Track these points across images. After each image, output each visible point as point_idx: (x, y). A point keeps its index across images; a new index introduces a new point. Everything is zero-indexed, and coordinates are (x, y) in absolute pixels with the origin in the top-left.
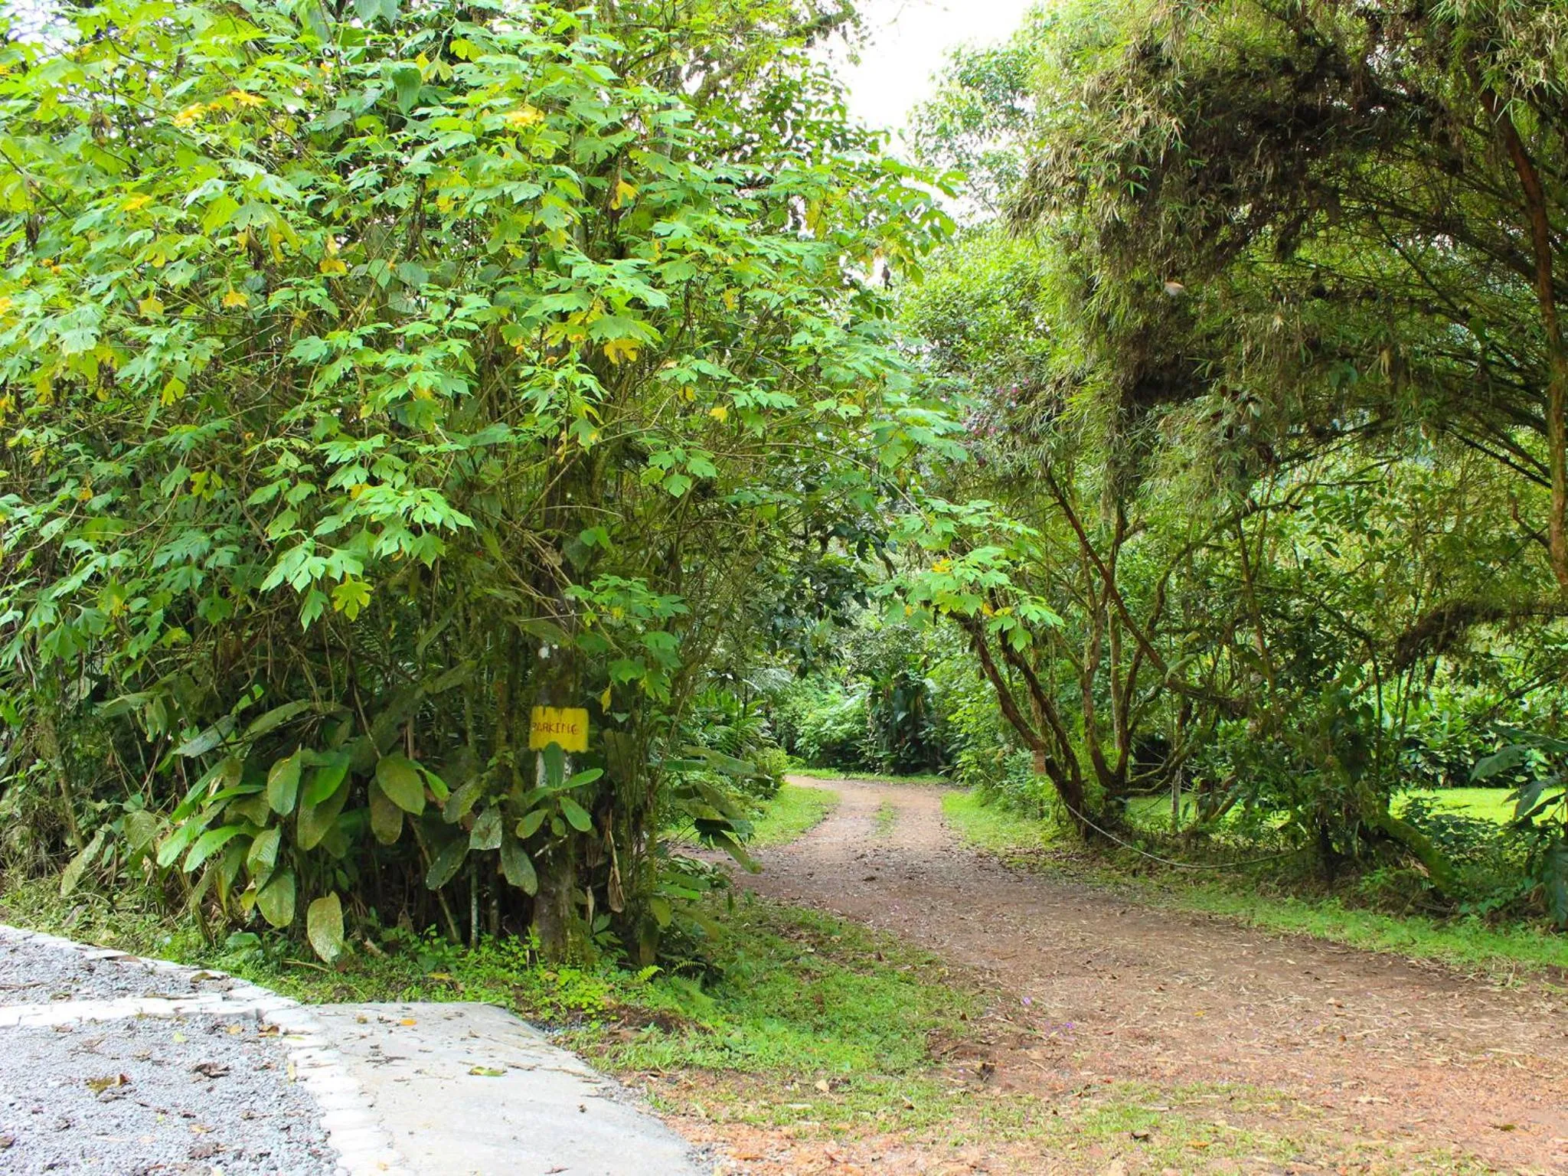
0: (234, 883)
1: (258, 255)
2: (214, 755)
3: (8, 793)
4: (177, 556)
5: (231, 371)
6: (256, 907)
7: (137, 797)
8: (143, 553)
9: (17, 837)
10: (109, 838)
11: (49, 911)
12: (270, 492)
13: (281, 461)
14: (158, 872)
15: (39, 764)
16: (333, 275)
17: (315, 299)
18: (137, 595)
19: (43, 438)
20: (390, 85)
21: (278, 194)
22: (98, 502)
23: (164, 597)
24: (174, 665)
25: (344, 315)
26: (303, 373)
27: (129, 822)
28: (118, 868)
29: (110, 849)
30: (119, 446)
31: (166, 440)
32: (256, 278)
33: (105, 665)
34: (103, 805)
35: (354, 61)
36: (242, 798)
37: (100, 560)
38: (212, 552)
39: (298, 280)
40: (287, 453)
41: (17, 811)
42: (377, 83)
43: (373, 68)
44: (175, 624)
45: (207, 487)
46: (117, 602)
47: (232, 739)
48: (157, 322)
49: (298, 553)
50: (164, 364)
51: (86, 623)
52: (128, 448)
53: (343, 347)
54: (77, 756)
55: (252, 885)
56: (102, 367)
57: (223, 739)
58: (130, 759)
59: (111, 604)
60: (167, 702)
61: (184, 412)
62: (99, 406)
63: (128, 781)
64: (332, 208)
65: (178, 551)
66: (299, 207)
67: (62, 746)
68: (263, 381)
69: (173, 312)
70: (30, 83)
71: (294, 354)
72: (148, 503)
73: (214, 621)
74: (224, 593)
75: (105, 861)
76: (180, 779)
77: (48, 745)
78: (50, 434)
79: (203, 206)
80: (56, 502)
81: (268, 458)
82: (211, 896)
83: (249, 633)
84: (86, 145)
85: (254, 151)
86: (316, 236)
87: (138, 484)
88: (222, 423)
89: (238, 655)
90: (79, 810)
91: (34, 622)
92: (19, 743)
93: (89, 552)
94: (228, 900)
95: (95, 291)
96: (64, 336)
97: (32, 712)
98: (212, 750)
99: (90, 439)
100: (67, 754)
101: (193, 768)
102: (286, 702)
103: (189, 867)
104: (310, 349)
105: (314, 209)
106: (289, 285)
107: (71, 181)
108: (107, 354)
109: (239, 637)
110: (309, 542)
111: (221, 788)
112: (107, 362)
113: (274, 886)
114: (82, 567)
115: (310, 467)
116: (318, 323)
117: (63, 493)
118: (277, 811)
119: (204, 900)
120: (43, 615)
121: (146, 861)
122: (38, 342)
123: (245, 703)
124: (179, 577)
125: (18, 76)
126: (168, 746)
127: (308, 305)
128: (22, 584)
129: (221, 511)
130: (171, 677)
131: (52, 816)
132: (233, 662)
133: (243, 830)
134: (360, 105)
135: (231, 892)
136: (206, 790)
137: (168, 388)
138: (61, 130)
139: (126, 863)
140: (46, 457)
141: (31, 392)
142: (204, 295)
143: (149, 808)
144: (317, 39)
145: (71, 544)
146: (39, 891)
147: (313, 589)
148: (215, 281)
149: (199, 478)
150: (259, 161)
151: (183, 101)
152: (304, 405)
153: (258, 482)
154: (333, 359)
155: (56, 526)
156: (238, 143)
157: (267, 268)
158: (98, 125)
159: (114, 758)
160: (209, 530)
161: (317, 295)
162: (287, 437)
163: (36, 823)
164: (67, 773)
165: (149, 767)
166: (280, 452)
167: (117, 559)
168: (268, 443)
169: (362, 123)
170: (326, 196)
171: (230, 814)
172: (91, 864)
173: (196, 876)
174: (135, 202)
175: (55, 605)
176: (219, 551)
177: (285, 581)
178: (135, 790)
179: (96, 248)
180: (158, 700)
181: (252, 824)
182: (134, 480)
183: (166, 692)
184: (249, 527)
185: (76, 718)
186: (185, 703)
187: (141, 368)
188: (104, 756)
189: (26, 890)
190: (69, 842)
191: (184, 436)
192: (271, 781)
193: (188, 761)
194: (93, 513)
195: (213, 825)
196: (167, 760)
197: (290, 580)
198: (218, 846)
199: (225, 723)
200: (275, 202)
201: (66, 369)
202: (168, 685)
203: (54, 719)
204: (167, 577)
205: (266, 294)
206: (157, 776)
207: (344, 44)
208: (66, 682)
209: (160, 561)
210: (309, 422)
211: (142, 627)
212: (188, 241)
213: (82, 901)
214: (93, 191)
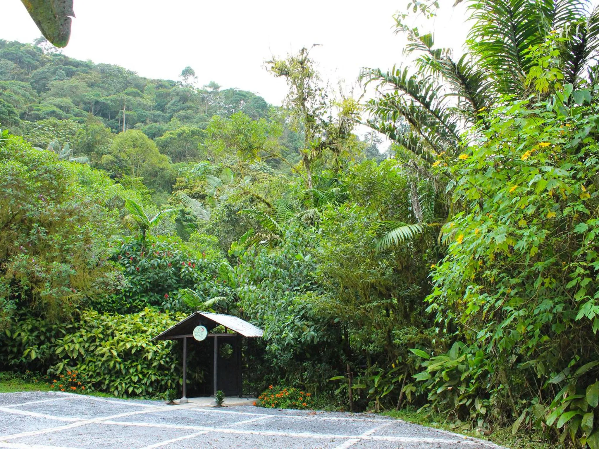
0: (577, 434)
1: (557, 197)
2: (564, 383)
3: (492, 396)
4: (542, 310)
5: (553, 240)
6: (587, 444)
7: (536, 399)
8: (530, 309)
9: (496, 412)
10: (528, 414)
11: (509, 440)
12: (574, 283)
13: (577, 271)
14: (547, 427)
15: (501, 386)
16: (585, 199)
17: (580, 209)
18: (529, 325)
19: (493, 273)
20: (594, 125)
21: (560, 174)
22: (513, 292)
23: (539, 325)
24: (545, 349)
25: (592, 213)
26: (580, 237)
27: (534, 408)
28: (532, 425)
29: (528, 418)
30: (517, 272)
31: (533, 268)
32: (557, 205)
33: (521, 350)
34: (524, 401)
35: (578, 120)
36: (576, 400)
37: (516, 313)
38: (555, 307)
39: (573, 203)
40: (579, 268)
41: (495, 403)
42: (589, 125)
43: (586, 120)
44: (544, 335)
45: (550, 283)
46: (523, 328)
47: (569, 377)
48: (525, 228)
49: (588, 304)
50: (530, 242)
51: (513, 336)
52: (520, 273)
53: (594, 225)
54: (514, 383)
55: (584, 435)
56: (509, 246)
57: (566, 377)
58: (532, 384)
59: (521, 329)
60: (544, 363)
61: (538, 258)
62: (509, 259)
63: (532, 392)
64: (581, 175)
65: (542, 307)
66: (568, 178)
67: (508, 380)
68: (565, 242)
69: (530, 222)
70: (474, 158)
71: (575, 231)
72: (529, 291)
73: (559, 332)
74: (561, 322)
75: (527, 422)
76: (551, 392)
77: (504, 379)
78: (495, 271)
79: (535, 184)
80: (499, 294)
81: (571, 270)
82: (568, 438)
83: (572, 336)
84: (494, 173)
85: (549, 161)
86: (577, 186)
87: (524, 285)
88: (552, 260)
89: (569, 344)
90: (516, 403)
91: (496, 337)
92: (494, 379)
93: (512, 311)
94: (575, 440)
95: (503, 221)
96: (497, 238)
97: (497, 368)
98: (563, 381)
99: (507, 271)
100: (510, 383)
101: (557, 388)
102: (589, 362)
103: (559, 426)
104: (582, 228)
105: (574, 177)
106: (569, 206)
107: (491, 186)
108: (511, 242)
109: (568, 338)
110: (592, 300)
111: (568, 396)
112: (511, 245)
113: (594, 436)
114: (510, 316)
115: (588, 272)
116: (583, 218)
117: (501, 291)
118: (592, 405)
119: (565, 440)
120: (499, 334)
121: (542, 423)
122: (488, 242)
123: (573, 363)
124: (544, 317)
125: (471, 157)
126: (546, 379)
127: (578, 212)
128: (491, 323)
129: (555, 291)
130: (544, 354)
131: (507, 405)
132: (567, 347)
133: (578, 412)
134: (584, 135)
135: (576, 438)
136: (562, 398)
137: (532, 250)
138: (485, 170)
139: (534, 424)
140: (495, 280)
141: (487, 258)
142: (539, 215)
143: (541, 403)
144: (563, 116)
145: (506, 309)
146: (505, 432)
147: (596, 318)
148: (542, 209)
149: (547, 280)
150: (551, 165)
151: (522, 150)
152: (582, 248)
153: (569, 280)
154: (590, 230)
155: (500, 303)
156: (543, 160)
157: (561, 202)
158: (496, 166)
159: (526, 384)
160: (552, 298)
161: (581, 208)
162: (578, 262)
163: (501, 408)
164: (511, 390)
165: (539, 387)
166: (576, 267)
167: (522, 312)
168: (571, 265)
169: (586, 141)
170: (578, 171)
171: (573, 406)
172: (522, 423)
173: (561, 430)
174: (512, 189)
175: (503, 330)
176: (558, 306)
177: (585, 316)
178: (535, 396)
179: (502, 207)
180: (541, 362)
181: (581, 410)
182: (523, 284)
183: (543, 360)
184: (566, 296)
185: (512, 369)
186: (551, 363)
187: (522, 244)
188: (523, 383)
189: (500, 431)
190: (514, 415)
191: (540, 266)
192: (588, 393)
193: (554, 385)
194: (512, 297)
195: (567, 410)
196: (546, 385)
197: (587, 315)
198: (569, 419)
199: (566, 371)
200: (559, 177)
201: (498, 249)
202: (544, 357)
203: (505, 370)
204: (539, 318)
205: (562, 211)
206: (543, 391)
207: (573, 115)
208: (507, 356)
209: (536, 312)
210: (585, 254)
211: (533, 336)
212: (532, 198)
213: (520, 437)
214: (498, 188)
